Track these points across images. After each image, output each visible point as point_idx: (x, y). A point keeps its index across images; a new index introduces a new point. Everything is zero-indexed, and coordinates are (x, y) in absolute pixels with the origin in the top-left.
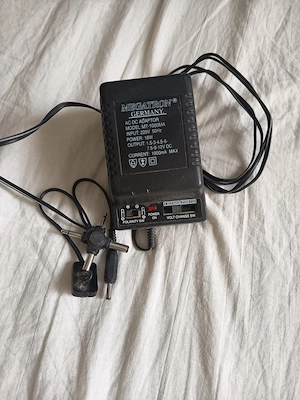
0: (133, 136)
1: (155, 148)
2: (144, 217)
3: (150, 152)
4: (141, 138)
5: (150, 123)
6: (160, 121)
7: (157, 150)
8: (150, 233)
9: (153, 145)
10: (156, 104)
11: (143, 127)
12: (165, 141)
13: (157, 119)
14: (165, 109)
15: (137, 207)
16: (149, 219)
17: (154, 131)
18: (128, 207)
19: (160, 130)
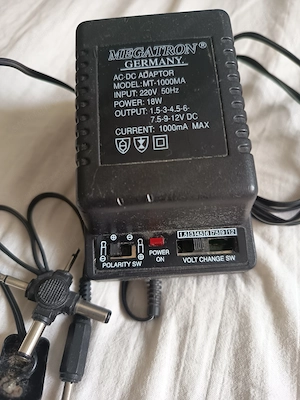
0: (125, 98)
1: (167, 119)
2: (141, 257)
3: (156, 126)
4: (140, 101)
5: (158, 77)
6: (176, 75)
7: (170, 122)
8: (151, 290)
9: (162, 114)
10: (169, 49)
11: (145, 84)
12: (185, 108)
13: (170, 72)
14: (185, 58)
15: (130, 237)
16: (149, 261)
17: (164, 91)
18: (114, 237)
19: (176, 90)
